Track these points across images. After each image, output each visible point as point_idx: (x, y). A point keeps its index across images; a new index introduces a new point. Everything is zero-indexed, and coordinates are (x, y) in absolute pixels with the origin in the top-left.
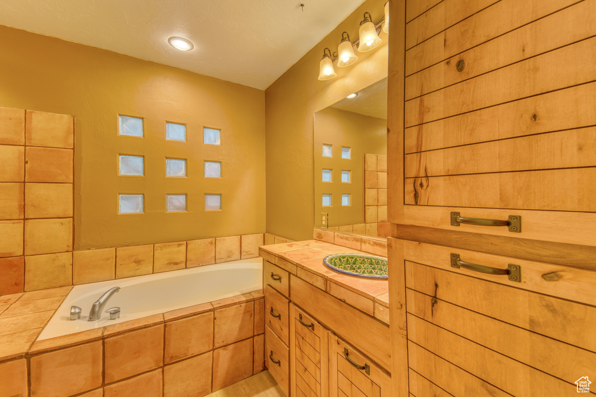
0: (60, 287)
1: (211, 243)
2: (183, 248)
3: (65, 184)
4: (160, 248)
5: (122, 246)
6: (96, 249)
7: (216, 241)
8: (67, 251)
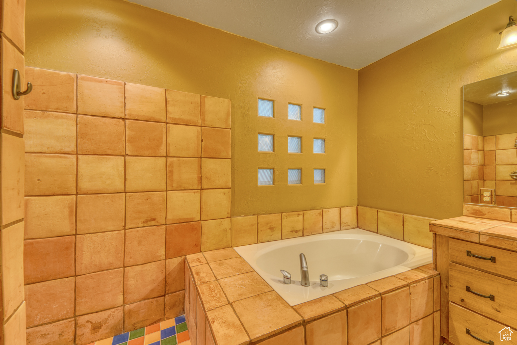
0: (224, 248)
1: (320, 213)
2: (301, 217)
3: (226, 159)
4: (286, 217)
5: (261, 215)
6: (244, 216)
7: (323, 212)
8: (227, 218)
